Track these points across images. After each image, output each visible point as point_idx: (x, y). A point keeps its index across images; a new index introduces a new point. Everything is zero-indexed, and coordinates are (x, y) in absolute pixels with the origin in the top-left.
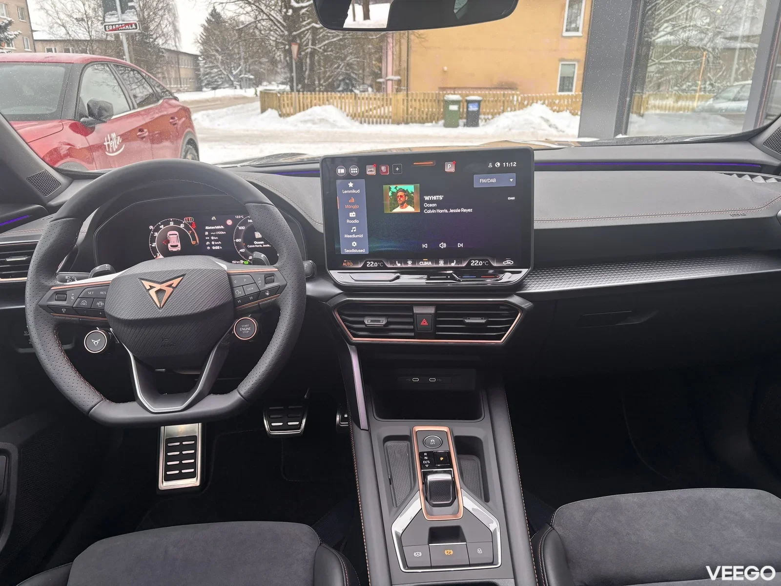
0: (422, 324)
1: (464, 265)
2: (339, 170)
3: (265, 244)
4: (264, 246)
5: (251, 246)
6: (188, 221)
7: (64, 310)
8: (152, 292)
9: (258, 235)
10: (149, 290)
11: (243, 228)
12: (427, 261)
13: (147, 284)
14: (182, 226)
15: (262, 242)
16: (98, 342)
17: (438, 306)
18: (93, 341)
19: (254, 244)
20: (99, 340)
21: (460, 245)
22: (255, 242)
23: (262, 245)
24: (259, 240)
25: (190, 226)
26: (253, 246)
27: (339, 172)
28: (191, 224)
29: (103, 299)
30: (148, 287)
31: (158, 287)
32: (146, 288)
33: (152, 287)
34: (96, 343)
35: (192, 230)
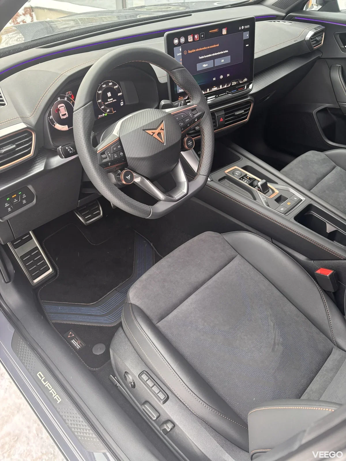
0: (221, 120)
1: (229, 86)
2: (175, 41)
3: (113, 100)
4: (113, 101)
5: (107, 103)
6: (69, 94)
7: (109, 164)
8: (155, 136)
9: (109, 94)
10: (153, 135)
11: (100, 92)
12: (215, 87)
13: (150, 132)
14: (66, 99)
15: (112, 99)
16: (129, 177)
17: (225, 109)
18: (127, 177)
19: (108, 101)
20: (130, 176)
21: (228, 75)
22: (109, 100)
23: (112, 100)
24: (110, 98)
25: (71, 98)
26: (108, 103)
27: (175, 42)
28: (71, 96)
29: (122, 150)
30: (152, 134)
31: (157, 132)
32: (151, 135)
33: (154, 133)
34: (129, 178)
35: (72, 101)
